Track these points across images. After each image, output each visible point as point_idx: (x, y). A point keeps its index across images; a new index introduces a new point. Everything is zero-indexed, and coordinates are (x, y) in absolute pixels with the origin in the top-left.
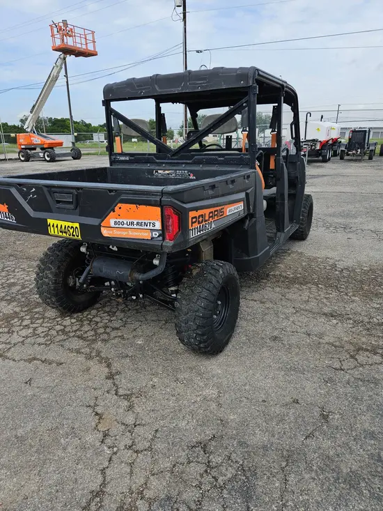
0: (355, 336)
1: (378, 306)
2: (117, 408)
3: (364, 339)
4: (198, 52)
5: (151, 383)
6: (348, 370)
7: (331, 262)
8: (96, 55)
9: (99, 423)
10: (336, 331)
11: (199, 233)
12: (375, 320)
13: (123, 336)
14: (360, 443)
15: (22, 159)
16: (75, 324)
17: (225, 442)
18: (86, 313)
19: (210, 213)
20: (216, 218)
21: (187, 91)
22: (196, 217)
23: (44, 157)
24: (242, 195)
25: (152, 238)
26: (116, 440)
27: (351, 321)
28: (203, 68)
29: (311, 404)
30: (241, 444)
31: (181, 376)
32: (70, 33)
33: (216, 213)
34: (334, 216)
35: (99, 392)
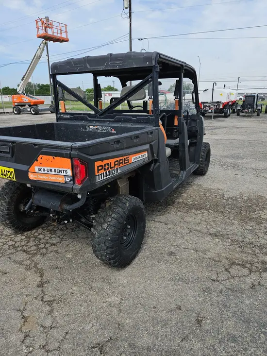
0: (230, 253)
1: (251, 228)
2: (41, 312)
3: (237, 255)
4: (139, 40)
5: (71, 291)
6: (222, 281)
7: (221, 192)
8: (68, 41)
9: (24, 325)
10: (217, 248)
11: (105, 178)
12: (247, 239)
13: (58, 250)
14: (223, 345)
15: (16, 112)
16: (24, 240)
17: (119, 343)
18: (34, 231)
19: (115, 162)
20: (121, 165)
21: (109, 69)
22: (101, 166)
23: (31, 111)
24: (147, 146)
25: (66, 182)
26: (34, 340)
27: (230, 241)
28: (143, 51)
29: (190, 310)
30: (131, 345)
31: (94, 285)
32: (50, 26)
33: (121, 161)
34: (228, 157)
35: (30, 298)
